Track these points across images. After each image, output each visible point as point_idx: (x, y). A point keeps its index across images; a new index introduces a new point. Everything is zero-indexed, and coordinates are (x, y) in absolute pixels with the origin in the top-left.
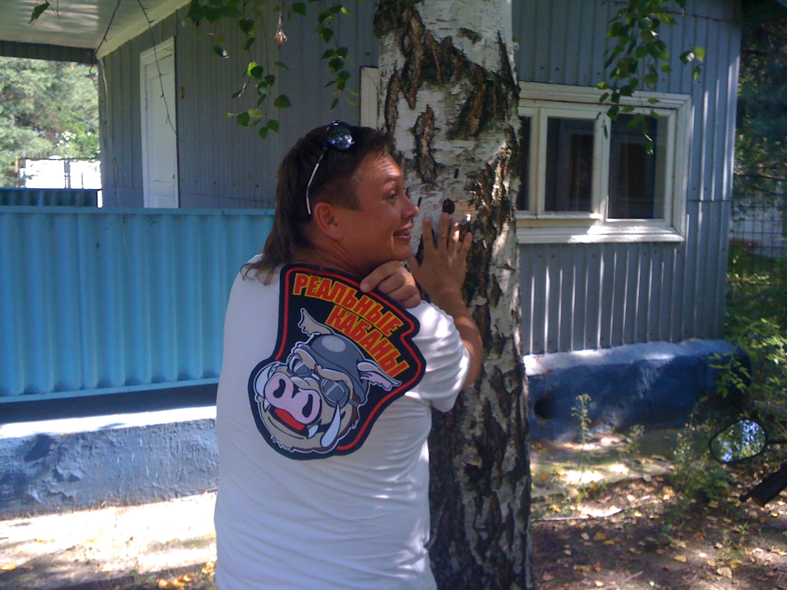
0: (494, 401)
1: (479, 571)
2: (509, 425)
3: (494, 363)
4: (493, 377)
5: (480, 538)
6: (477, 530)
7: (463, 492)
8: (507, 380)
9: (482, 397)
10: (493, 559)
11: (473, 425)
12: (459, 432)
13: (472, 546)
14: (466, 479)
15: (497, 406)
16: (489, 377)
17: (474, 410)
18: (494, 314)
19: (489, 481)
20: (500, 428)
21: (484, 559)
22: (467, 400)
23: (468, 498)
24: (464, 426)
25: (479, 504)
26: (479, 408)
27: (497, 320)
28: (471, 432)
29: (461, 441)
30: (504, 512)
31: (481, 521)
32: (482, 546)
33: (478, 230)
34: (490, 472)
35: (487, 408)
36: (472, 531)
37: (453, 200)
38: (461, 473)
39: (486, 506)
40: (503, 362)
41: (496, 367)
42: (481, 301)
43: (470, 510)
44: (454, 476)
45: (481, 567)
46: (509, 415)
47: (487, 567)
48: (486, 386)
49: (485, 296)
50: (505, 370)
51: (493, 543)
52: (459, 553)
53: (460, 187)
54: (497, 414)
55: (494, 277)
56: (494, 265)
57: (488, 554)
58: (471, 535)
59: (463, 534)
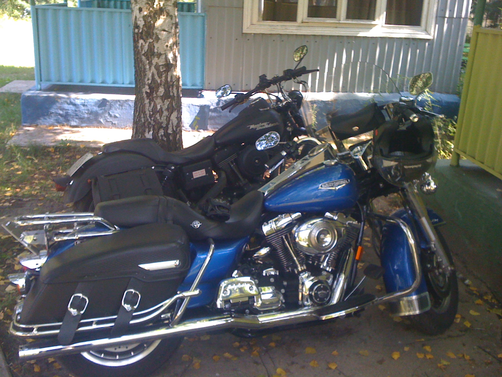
0: (155, 72)
1: (150, 123)
2: (161, 81)
3: (156, 61)
4: (155, 65)
5: (150, 114)
6: (149, 111)
7: (145, 100)
8: (161, 67)
9: (152, 71)
10: (154, 120)
11: (148, 80)
12: (144, 81)
13: (148, 116)
14: (146, 95)
15: (156, 75)
16: (154, 65)
17: (149, 75)
18: (156, 45)
19: (153, 98)
20: (157, 82)
21: (151, 120)
22: (147, 72)
23: (147, 101)
24: (146, 79)
25: (150, 104)
26: (151, 74)
27: (158, 48)
28: (148, 81)
29: (145, 84)
30: (159, 107)
31: (151, 109)
32: (151, 116)
33: (149, 18)
34: (153, 95)
35: (153, 75)
36: (148, 111)
37: (142, 7)
38: (144, 94)
39: (152, 105)
40: (160, 61)
41: (156, 62)
42: (151, 40)
43: (147, 105)
44: (143, 94)
45: (150, 122)
46: (162, 78)
47: (152, 122)
48: (153, 68)
49: (152, 39)
50: (160, 64)
51: (154, 116)
52: (144, 117)
53: (144, 3)
54: (156, 77)
55: (156, 33)
56: (156, 29)
57: (153, 119)
58: (147, 112)
59: (145, 112)
